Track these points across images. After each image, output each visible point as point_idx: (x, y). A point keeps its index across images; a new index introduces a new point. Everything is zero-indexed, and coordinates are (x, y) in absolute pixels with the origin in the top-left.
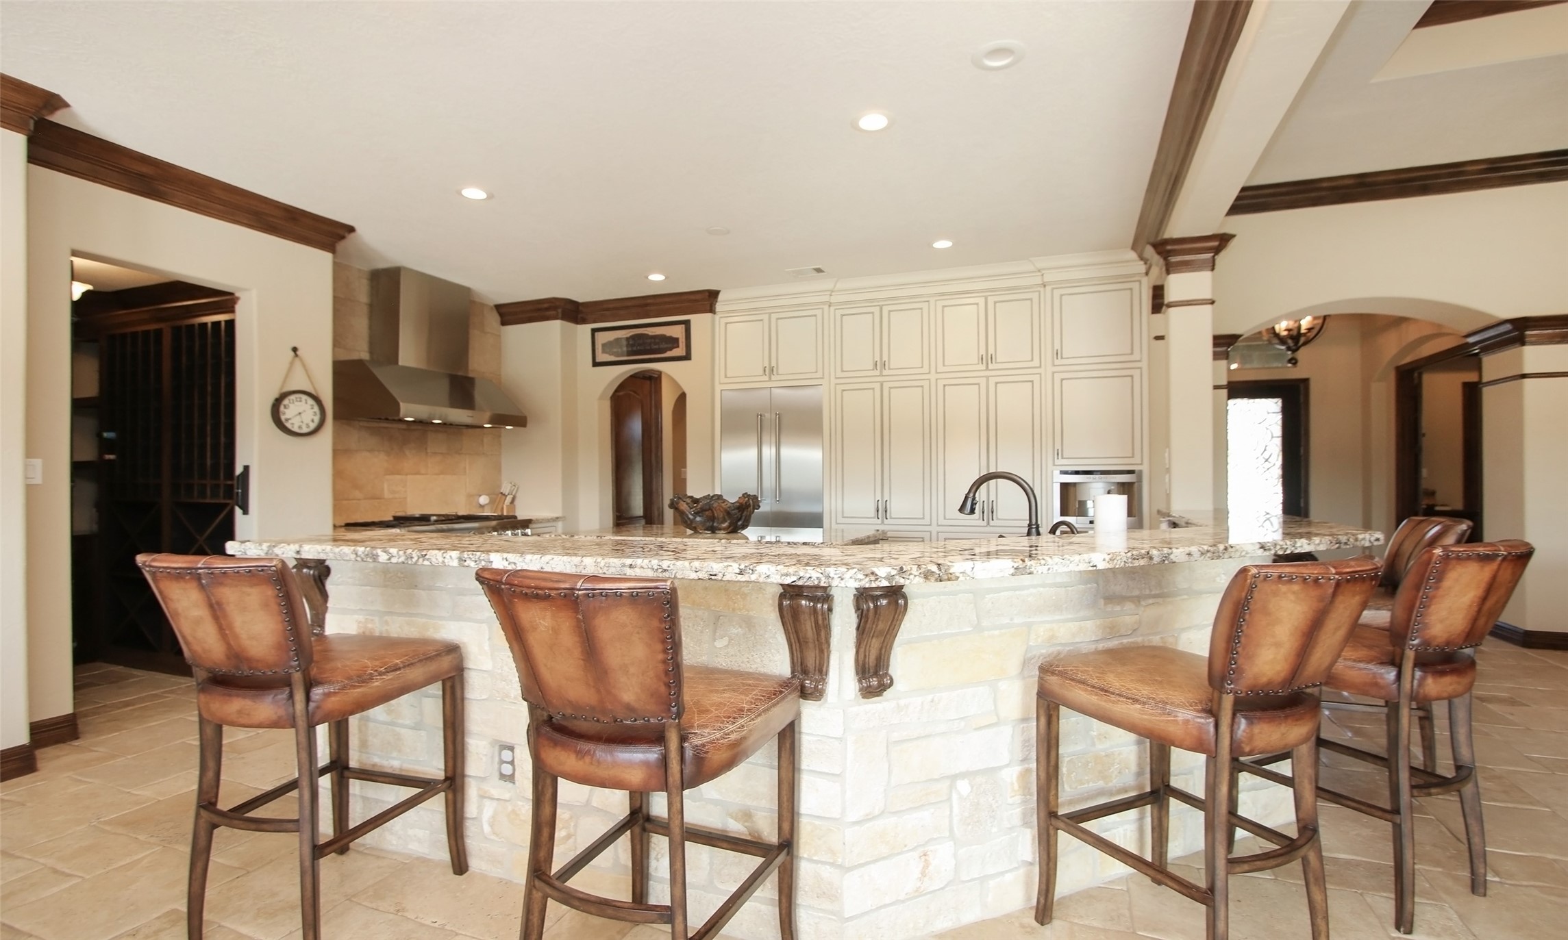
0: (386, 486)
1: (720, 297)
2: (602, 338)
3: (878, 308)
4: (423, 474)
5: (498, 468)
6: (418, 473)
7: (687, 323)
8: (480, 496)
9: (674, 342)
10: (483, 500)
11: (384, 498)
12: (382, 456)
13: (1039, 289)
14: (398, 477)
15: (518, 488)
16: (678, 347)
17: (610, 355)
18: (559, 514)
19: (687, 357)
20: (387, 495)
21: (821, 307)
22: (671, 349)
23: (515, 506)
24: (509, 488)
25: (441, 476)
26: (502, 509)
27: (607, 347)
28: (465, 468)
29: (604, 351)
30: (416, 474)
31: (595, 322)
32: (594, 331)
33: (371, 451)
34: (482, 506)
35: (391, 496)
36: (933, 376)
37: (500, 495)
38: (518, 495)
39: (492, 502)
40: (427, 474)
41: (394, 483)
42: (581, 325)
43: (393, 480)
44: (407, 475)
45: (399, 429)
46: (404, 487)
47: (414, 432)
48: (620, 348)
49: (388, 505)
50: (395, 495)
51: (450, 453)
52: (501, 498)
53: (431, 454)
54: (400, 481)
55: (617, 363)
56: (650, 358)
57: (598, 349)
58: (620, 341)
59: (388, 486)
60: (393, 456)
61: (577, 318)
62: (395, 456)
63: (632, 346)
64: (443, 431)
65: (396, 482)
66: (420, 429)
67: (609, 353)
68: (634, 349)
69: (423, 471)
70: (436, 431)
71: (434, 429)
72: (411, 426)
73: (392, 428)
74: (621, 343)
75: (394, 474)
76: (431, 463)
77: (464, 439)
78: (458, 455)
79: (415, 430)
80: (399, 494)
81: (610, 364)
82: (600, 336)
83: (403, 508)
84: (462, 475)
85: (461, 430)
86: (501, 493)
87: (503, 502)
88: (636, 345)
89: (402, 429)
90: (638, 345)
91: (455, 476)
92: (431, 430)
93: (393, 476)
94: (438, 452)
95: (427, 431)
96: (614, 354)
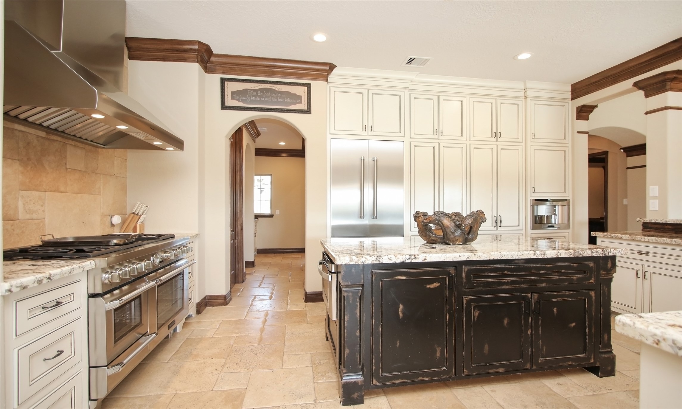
0: (20, 204)
1: (335, 71)
2: (231, 87)
3: (437, 97)
4: (61, 192)
5: (124, 189)
6: (57, 191)
7: (309, 86)
8: (112, 216)
9: (298, 99)
10: (116, 219)
11: (18, 219)
13: (522, 99)
14: (37, 193)
16: (301, 103)
17: (239, 101)
18: (196, 231)
19: (308, 111)
20: (22, 215)
21: (404, 90)
22: (295, 104)
24: (143, 208)
25: (80, 195)
26: (135, 227)
27: (234, 95)
28: (100, 188)
29: (233, 98)
30: (54, 191)
31: (223, 73)
32: (223, 81)
34: (115, 226)
35: (28, 217)
36: (468, 142)
37: (133, 215)
39: (124, 221)
40: (66, 192)
41: (31, 200)
42: (209, 73)
43: (30, 197)
44: (45, 192)
45: (38, 137)
46: (42, 206)
47: (53, 143)
48: (248, 97)
49: (23, 227)
50: (32, 215)
51: (87, 171)
52: (134, 219)
53: (70, 170)
54: (38, 199)
55: (245, 109)
56: (276, 108)
57: (228, 96)
58: (249, 91)
59: (24, 204)
60: (30, 167)
61: (206, 67)
62: (32, 169)
63: (260, 97)
64: (81, 146)
65: (33, 200)
66: (59, 140)
67: (238, 100)
68: (262, 99)
69: (62, 189)
70: (75, 146)
71: (73, 143)
72: (51, 135)
73: (29, 133)
74: (250, 93)
75: (30, 189)
76: (70, 180)
77: (99, 158)
78: (94, 174)
79: (54, 141)
80: (36, 214)
81: (238, 109)
82: (227, 85)
83: (41, 230)
84: (97, 195)
85: (97, 149)
86: (134, 213)
87: (136, 222)
88: (264, 97)
89: (41, 136)
90: (266, 97)
91: (91, 195)
92: (70, 144)
93: (30, 192)
94: (77, 169)
95: (67, 144)
96: (243, 101)
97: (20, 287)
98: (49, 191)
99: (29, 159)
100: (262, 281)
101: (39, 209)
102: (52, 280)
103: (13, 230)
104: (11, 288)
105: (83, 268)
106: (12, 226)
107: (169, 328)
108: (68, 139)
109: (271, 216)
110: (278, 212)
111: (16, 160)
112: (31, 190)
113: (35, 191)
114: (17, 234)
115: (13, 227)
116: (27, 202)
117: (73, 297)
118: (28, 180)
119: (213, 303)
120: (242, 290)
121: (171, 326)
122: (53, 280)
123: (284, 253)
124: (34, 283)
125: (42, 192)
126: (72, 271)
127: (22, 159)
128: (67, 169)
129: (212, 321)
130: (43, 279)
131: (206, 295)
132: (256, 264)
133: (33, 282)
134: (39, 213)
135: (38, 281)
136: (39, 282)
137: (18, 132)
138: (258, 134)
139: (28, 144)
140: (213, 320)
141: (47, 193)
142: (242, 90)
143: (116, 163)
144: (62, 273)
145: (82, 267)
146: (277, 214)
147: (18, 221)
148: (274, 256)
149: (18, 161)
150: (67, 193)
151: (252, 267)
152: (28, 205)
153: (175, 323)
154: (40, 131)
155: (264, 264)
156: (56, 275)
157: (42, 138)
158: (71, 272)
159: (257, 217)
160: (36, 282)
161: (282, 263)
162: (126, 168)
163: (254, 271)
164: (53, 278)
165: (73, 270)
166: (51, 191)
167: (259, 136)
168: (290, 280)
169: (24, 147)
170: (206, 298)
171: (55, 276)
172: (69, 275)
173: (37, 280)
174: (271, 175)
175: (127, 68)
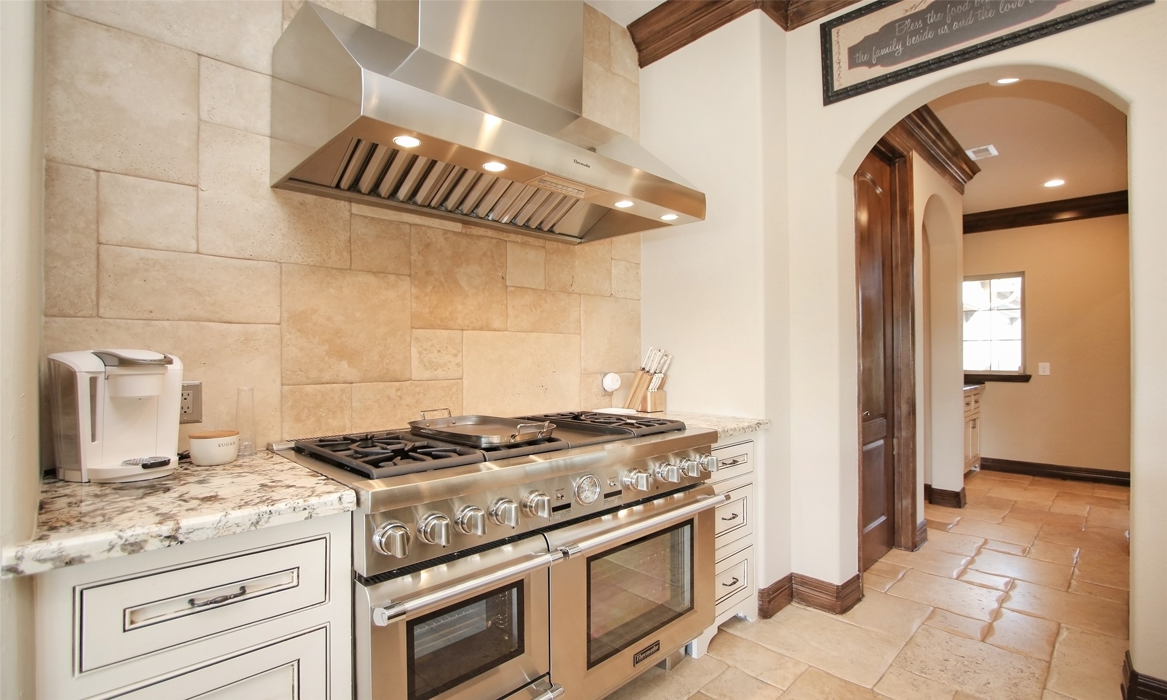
0: (414, 352)
2: (848, 37)
4: (495, 330)
5: (634, 322)
6: (486, 327)
8: (605, 374)
10: (612, 382)
11: (410, 379)
12: (405, 285)
14: (445, 333)
15: (672, 359)
18: (761, 416)
20: (417, 371)
23: (665, 392)
24: (657, 359)
25: (535, 334)
26: (645, 399)
27: (857, 55)
28: (579, 320)
29: (853, 64)
30: (481, 329)
31: (828, 10)
32: (827, 30)
33: (380, 272)
34: (609, 394)
35: (427, 375)
37: (641, 373)
38: (669, 373)
39: (626, 385)
40: (506, 330)
41: (433, 345)
42: (794, 29)
43: (431, 340)
44: (462, 330)
45: (446, 232)
46: (455, 355)
47: (477, 241)
48: (898, 41)
49: (419, 393)
50: (436, 372)
51: (551, 289)
52: (643, 380)
53: (513, 288)
54: (447, 343)
55: (890, 80)
56: (994, 40)
57: (839, 63)
58: (900, 26)
59: (420, 353)
60: (430, 287)
61: (787, 16)
62: (435, 290)
63: (936, 26)
64: (537, 244)
65: (438, 345)
66: (490, 236)
67: (870, 64)
68: (941, 32)
69: (497, 324)
70: (524, 244)
71: (519, 238)
72: (472, 227)
73: (429, 227)
74: (900, 31)
75: (432, 327)
76: (514, 307)
77: (577, 264)
78: (566, 294)
79: (480, 237)
80: (444, 370)
81: (869, 87)
82: (838, 36)
83: (454, 399)
84: (573, 334)
85: (572, 247)
86: (644, 369)
87: (645, 386)
88: (948, 22)
89: (452, 231)
90: (956, 18)
91: (561, 334)
92: (513, 242)
93: (432, 330)
94: (528, 286)
95: (506, 241)
96: (882, 61)
97: (52, 559)
98: (470, 328)
99: (429, 273)
100: (973, 558)
101: (450, 362)
102: (182, 542)
103: (400, 397)
104: (17, 565)
105: (306, 512)
106: (398, 390)
107: (636, 661)
108: (507, 232)
109: (1023, 378)
110: (1044, 369)
111: (405, 275)
112: (434, 328)
113: (443, 329)
114: (407, 405)
115: (399, 393)
116: (425, 350)
117: (298, 576)
118: (427, 310)
119: (808, 596)
120: (903, 576)
121: (642, 657)
122: (186, 541)
123: (1065, 478)
124: (110, 550)
125: (456, 331)
126: (263, 520)
127: (416, 273)
128: (507, 287)
129: (783, 655)
130: (145, 541)
131: (792, 572)
132: (969, 498)
133: (108, 547)
134: (449, 369)
135: (124, 545)
136: (130, 548)
137: (407, 226)
138: (973, 169)
139: (428, 245)
140: (786, 653)
141: (465, 332)
142: (877, 31)
143: (614, 271)
144: (222, 524)
145: (305, 509)
146: (1041, 373)
147: (409, 382)
148: (1031, 484)
149: (408, 278)
150: (506, 332)
151: (956, 507)
152: (427, 354)
153: (658, 649)
154: (450, 222)
155: (994, 504)
156: (198, 529)
157: (455, 233)
158: (257, 522)
159: (972, 379)
160: (117, 548)
161: (1052, 510)
162: (639, 281)
163: (959, 518)
164: (187, 538)
165: (266, 516)
166: (474, 329)
167: (974, 174)
168: (1074, 582)
169: (419, 253)
170: (790, 578)
171: (196, 532)
172: (253, 528)
173: (123, 542)
174: (1022, 274)
175: (638, 85)
